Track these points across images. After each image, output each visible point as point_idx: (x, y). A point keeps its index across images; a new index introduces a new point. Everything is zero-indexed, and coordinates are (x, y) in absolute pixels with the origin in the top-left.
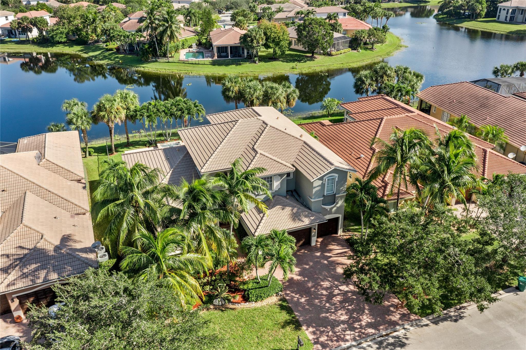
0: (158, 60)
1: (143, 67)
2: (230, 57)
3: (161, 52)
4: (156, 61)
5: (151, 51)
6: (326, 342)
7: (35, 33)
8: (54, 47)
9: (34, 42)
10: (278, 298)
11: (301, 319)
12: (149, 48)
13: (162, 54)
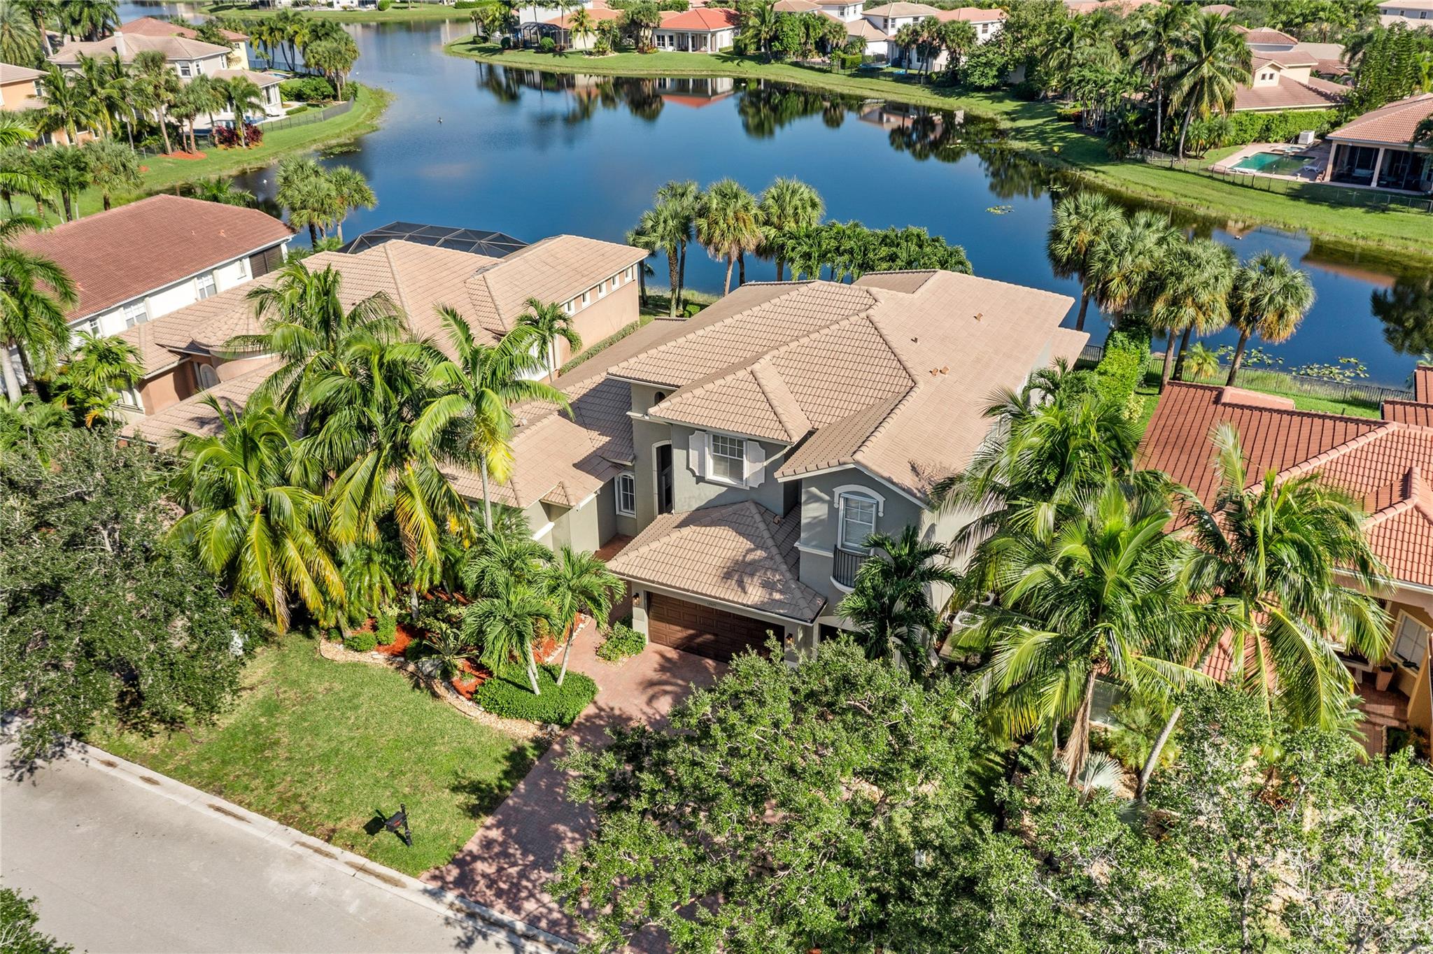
0: (1149, 159)
1: (1096, 172)
2: (1374, 184)
3: (1168, 138)
4: (1143, 161)
5: (1140, 132)
6: (479, 878)
7: (941, 62)
8: (963, 98)
9: (933, 83)
10: (539, 734)
11: (510, 802)
12: (1137, 122)
13: (1170, 143)
